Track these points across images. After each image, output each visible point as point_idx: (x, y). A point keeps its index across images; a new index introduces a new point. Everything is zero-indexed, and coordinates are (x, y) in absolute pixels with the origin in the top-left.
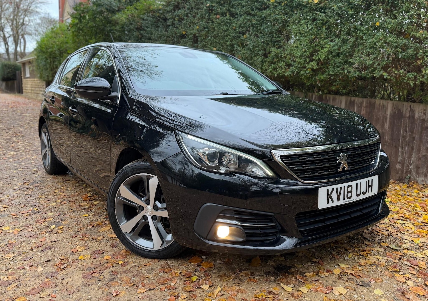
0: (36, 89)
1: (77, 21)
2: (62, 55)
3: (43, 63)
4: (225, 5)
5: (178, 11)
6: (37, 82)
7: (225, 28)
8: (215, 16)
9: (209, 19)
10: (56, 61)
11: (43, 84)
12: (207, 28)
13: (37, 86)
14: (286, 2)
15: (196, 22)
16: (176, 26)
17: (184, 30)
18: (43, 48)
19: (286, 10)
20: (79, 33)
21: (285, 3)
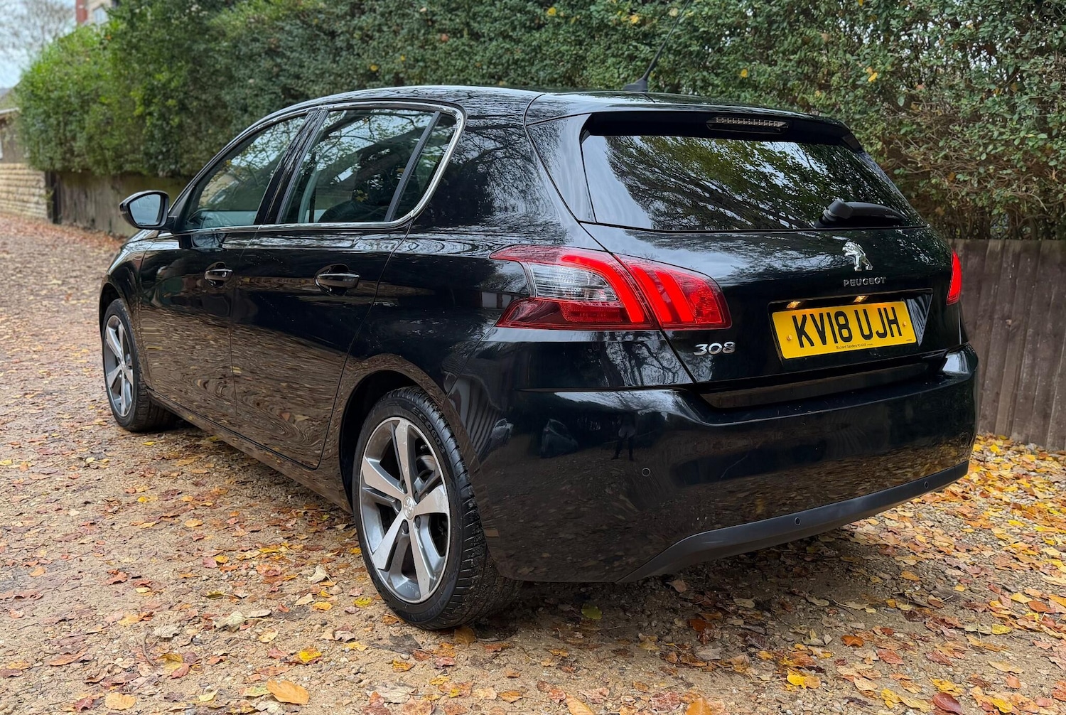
0: (21, 190)
1: (123, 26)
2: (86, 108)
3: (39, 126)
4: (459, 14)
5: (360, 17)
6: (21, 172)
7: (460, 63)
8: (438, 37)
9: (426, 41)
10: (71, 123)
11: (37, 178)
12: (423, 60)
13: (22, 183)
14: (578, 17)
15: (400, 45)
16: (355, 53)
17: (373, 61)
18: (38, 88)
19: (579, 33)
20: (130, 54)
21: (577, 19)
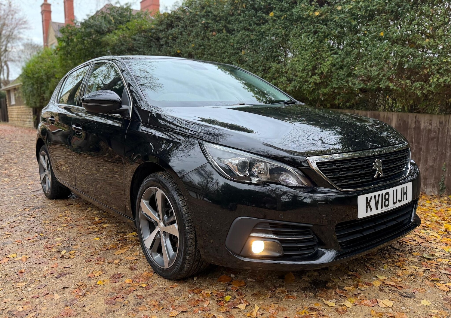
0: (23, 116)
1: (64, 44)
2: (49, 80)
3: (30, 89)
4: (222, 22)
5: (172, 29)
6: (23, 109)
7: (222, 45)
8: (211, 33)
9: (204, 36)
10: (43, 87)
11: (30, 111)
12: (203, 45)
13: (23, 114)
14: (285, 16)
15: (191, 40)
16: (170, 45)
17: (178, 48)
18: (29, 73)
19: (286, 24)
20: (67, 56)
21: (284, 17)
